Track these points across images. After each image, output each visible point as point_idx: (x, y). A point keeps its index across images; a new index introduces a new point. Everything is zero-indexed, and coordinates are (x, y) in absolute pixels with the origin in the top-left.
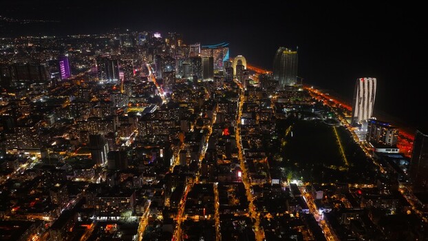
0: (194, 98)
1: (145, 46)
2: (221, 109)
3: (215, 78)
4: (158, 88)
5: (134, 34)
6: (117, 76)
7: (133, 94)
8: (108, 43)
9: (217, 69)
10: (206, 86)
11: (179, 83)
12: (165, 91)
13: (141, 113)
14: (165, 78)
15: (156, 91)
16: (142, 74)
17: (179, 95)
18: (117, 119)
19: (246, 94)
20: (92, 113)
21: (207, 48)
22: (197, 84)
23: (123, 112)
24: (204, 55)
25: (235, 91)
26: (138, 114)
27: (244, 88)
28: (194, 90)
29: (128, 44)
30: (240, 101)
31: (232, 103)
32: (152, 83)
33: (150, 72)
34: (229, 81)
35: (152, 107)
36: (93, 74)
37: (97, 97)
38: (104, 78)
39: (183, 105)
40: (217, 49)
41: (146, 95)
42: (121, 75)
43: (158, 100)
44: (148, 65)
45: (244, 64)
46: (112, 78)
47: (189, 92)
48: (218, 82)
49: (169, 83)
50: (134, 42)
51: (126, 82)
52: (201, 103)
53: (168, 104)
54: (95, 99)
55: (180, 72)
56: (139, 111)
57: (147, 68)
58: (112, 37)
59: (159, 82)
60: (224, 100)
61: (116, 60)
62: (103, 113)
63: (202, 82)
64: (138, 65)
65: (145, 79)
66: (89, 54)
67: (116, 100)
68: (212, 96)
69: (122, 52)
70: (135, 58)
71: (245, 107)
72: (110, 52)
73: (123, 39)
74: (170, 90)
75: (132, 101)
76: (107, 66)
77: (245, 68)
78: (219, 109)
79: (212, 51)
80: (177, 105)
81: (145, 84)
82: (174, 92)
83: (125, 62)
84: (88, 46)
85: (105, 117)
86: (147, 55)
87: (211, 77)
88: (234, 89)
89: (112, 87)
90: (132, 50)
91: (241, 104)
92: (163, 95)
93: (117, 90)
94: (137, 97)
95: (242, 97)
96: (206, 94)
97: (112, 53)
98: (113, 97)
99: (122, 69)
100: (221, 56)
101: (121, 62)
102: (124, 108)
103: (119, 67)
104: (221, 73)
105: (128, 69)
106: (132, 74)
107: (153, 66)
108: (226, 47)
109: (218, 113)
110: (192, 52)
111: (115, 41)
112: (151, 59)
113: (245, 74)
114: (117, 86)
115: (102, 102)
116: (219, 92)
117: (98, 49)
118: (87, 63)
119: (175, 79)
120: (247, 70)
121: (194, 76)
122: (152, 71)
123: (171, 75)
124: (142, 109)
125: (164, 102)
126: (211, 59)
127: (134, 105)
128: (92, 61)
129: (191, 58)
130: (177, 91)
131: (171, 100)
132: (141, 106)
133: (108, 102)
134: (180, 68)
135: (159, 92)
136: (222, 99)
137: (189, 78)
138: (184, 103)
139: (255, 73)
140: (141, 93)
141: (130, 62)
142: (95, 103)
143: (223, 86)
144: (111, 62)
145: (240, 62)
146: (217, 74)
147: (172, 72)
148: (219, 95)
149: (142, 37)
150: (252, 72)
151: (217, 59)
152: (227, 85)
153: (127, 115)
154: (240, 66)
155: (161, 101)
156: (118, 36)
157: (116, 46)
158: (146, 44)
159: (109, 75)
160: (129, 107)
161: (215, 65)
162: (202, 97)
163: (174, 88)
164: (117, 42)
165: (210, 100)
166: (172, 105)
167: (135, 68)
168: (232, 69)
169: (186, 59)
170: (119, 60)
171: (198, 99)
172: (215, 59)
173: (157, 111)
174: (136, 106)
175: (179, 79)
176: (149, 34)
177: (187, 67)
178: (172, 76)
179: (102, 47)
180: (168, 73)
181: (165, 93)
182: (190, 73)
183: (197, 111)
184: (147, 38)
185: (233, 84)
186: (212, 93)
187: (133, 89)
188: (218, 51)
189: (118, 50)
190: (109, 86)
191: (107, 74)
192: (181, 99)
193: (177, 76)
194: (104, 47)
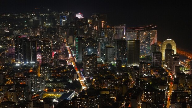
0: (116, 85)
1: (66, 26)
2: (147, 98)
3: (141, 63)
4: (78, 72)
5: (55, 14)
6: (35, 59)
7: (50, 78)
8: (27, 23)
9: (144, 53)
10: (131, 72)
11: (101, 68)
12: (85, 77)
13: (58, 99)
14: (85, 61)
15: (75, 75)
16: (61, 57)
17: (100, 81)
18: (32, 104)
19: (176, 82)
20: (6, 97)
21: (133, 30)
22: (120, 69)
23: (38, 98)
24: (128, 36)
25: (163, 78)
26: (55, 100)
27: (173, 76)
28: (117, 76)
29: (48, 25)
30: (168, 89)
31: (159, 91)
32: (71, 67)
33: (70, 55)
34: (157, 67)
35: (71, 93)
36: (10, 56)
37: (13, 80)
38: (21, 60)
39: (104, 93)
40: (144, 31)
41: (64, 80)
42: (39, 57)
43: (77, 85)
44: (68, 47)
45: (174, 48)
46: (29, 61)
47: (112, 78)
48: (144, 68)
49: (90, 68)
50: (54, 23)
51: (43, 65)
52: (125, 91)
53: (88, 90)
54: (10, 82)
55: (102, 55)
56: (56, 97)
57: (66, 51)
58: (32, 17)
59: (79, 66)
60: (151, 88)
61: (34, 41)
62: (17, 98)
63: (126, 68)
64: (57, 47)
65: (64, 62)
66: (7, 35)
67: (32, 84)
68: (137, 84)
69: (42, 33)
70: (54, 40)
71: (174, 96)
72: (28, 32)
73: (44, 19)
74: (91, 75)
75: (49, 85)
76: (24, 46)
77: (175, 53)
78: (145, 98)
79: (138, 34)
80: (98, 91)
81: (64, 67)
82: (94, 78)
83: (44, 44)
84: (7, 26)
85: (20, 102)
86: (67, 37)
87: (136, 62)
88: (162, 75)
89: (29, 70)
90: (51, 31)
91: (169, 93)
92: (83, 80)
93: (33, 73)
94: (55, 81)
95: (171, 85)
96: (130, 80)
97: (31, 34)
98: (28, 81)
99: (40, 51)
100: (149, 39)
101: (40, 44)
102: (39, 93)
103: (37, 48)
104: (148, 58)
105: (46, 52)
106: (51, 56)
107: (73, 48)
108: (154, 29)
109: (143, 103)
110: (116, 34)
111: (35, 21)
112: (71, 41)
113: (175, 59)
114: (34, 69)
115: (17, 85)
116: (146, 79)
117: (17, 29)
118: (4, 44)
119: (97, 63)
120: (177, 55)
121: (117, 61)
122: (72, 53)
123: (92, 58)
124: (59, 95)
125: (84, 87)
126: (138, 42)
127: (50, 91)
128: (10, 42)
129: (115, 40)
130: (98, 77)
131: (91, 86)
132: (58, 92)
133: (23, 86)
134: (103, 51)
135: (78, 77)
136: (149, 86)
137: (112, 63)
138: (106, 90)
139: (186, 58)
140: (58, 78)
141: (49, 43)
142: (10, 86)
143: (149, 73)
144: (29, 42)
145: (169, 46)
146: (143, 59)
147: (94, 55)
148: (144, 82)
149: (63, 18)
150: (183, 58)
151: (144, 42)
152: (154, 71)
153: (42, 101)
154: (169, 51)
155: (80, 87)
156: (38, 16)
157: (35, 26)
158: (67, 24)
159: (26, 57)
160: (45, 92)
161: (141, 48)
162: (126, 83)
163: (95, 72)
164: (36, 23)
165: (134, 88)
166: (91, 92)
167: (54, 50)
168: (161, 54)
169: (110, 42)
170: (38, 42)
171: (121, 86)
172: (141, 42)
173: (75, 98)
174: (52, 91)
175: (101, 63)
176: (70, 14)
177: (111, 51)
178: (93, 60)
179: (21, 28)
180: (89, 56)
181: (85, 79)
182: (113, 57)
183: (120, 99)
184: (68, 18)
185: (161, 70)
186: (137, 81)
187: (50, 73)
188: (145, 33)
189: (37, 31)
190: (25, 69)
191: (25, 56)
192: (102, 86)
193: (98, 60)
194: (23, 27)
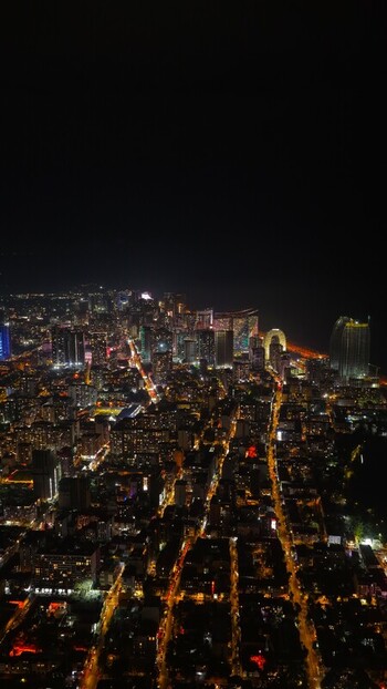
0: (200, 395)
1: (127, 311)
2: (245, 413)
3: (236, 364)
4: (145, 377)
5: (110, 293)
6: (82, 358)
7: (105, 386)
8: (70, 306)
9: (239, 350)
10: (221, 377)
11: (178, 371)
12: (155, 383)
13: (116, 417)
14: (156, 362)
15: (141, 382)
16: (121, 356)
17: (176, 389)
18: (78, 425)
19: (286, 390)
20: (39, 415)
21: (223, 317)
22: (206, 373)
23: (87, 415)
24: (218, 326)
25: (268, 386)
26: (111, 419)
27: (281, 382)
28: (201, 383)
29: (100, 309)
30: (275, 401)
31: (262, 404)
32: (135, 370)
33: (133, 353)
34: (259, 369)
35: (134, 408)
36: (45, 354)
37: (49, 390)
38: (62, 361)
39: (183, 407)
40: (239, 318)
41: (125, 389)
42: (88, 356)
43: (143, 397)
44: (129, 341)
45: (283, 342)
46: (74, 361)
47: (194, 386)
48: (240, 371)
49: (162, 371)
50: (110, 306)
51: (94, 367)
52: (212, 404)
53: (159, 403)
54: (45, 393)
55: (179, 353)
56: (113, 414)
57: (128, 346)
58: (77, 298)
59: (147, 368)
60: (249, 400)
61: (81, 333)
62: (56, 416)
63: (214, 371)
64: (115, 341)
65: (125, 363)
66: (41, 324)
67: (78, 395)
68: (230, 394)
69: (91, 321)
70: (109, 331)
71: (283, 411)
72: (72, 320)
73: (94, 301)
74: (163, 381)
75: (103, 397)
76: (66, 341)
77: (284, 349)
78: (241, 414)
79: (231, 322)
80: (174, 405)
81: (125, 371)
82: (168, 385)
83: (95, 337)
84: (40, 311)
85: (59, 422)
86: (129, 326)
87: (229, 361)
88: (267, 381)
89: (74, 375)
90: (104, 317)
91: (276, 408)
92: (152, 389)
93: (80, 380)
94: (111, 391)
95: (279, 395)
96: (218, 388)
97: (76, 323)
98: (73, 391)
99: (89, 348)
100: (246, 329)
101: (89, 337)
102: (89, 408)
103: (86, 343)
104: (245, 356)
105: (99, 348)
106: (105, 355)
107: (138, 343)
108: (254, 315)
109: (239, 421)
110: (199, 323)
111: (81, 304)
112: (134, 332)
113: (285, 358)
114: (81, 374)
115: (56, 397)
116: (242, 387)
117: (55, 315)
118: (36, 337)
119: (172, 364)
120: (288, 351)
121: (201, 361)
122: (135, 350)
123: (165, 357)
124: (118, 411)
125: (154, 400)
126: (230, 333)
127: (105, 405)
128: (44, 334)
129: (198, 331)
130: (175, 384)
131: (164, 397)
132: (115, 406)
133: (65, 398)
134: (180, 347)
135: (145, 384)
136: (246, 397)
137: (194, 363)
138: (185, 403)
139: (300, 357)
140: (116, 386)
141: (102, 336)
142: (45, 399)
143: (248, 377)
144: (73, 335)
145: (276, 338)
146: (238, 358)
147: (168, 353)
148: (240, 391)
149: (123, 299)
150: (296, 356)
151: (239, 334)
152: (255, 375)
153: (93, 420)
154: (275, 345)
155: (148, 398)
156: (85, 296)
157: (82, 311)
158: (128, 309)
159: (69, 356)
160: (97, 407)
161: (236, 342)
162: (214, 394)
163: (169, 378)
164: (84, 306)
165: (226, 398)
166: (165, 405)
167: (110, 346)
168: (264, 350)
169: (191, 333)
170: (87, 334)
171: (207, 396)
172: (236, 334)
173: (141, 414)
174: (108, 406)
175: (178, 364)
176: (133, 294)
177: (192, 346)
178: (167, 360)
179: (61, 313)
180: (161, 354)
181: (155, 387)
182: (195, 356)
183: (206, 415)
184: (131, 300)
185: (265, 374)
186: (230, 389)
187: (104, 379)
188: (240, 321)
189: (85, 318)
190: (67, 373)
191: (66, 355)
192: (180, 397)
193: (175, 360)
194: (65, 312)
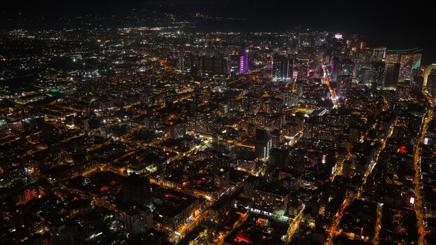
0: (369, 107)
1: (324, 46)
2: (401, 122)
3: (399, 87)
4: (331, 91)
5: (314, 34)
6: (291, 75)
7: (304, 94)
8: (287, 42)
9: (403, 77)
10: (386, 96)
11: (355, 89)
12: (338, 96)
13: (309, 114)
14: (339, 81)
15: (328, 94)
16: (316, 76)
17: (352, 101)
18: (284, 117)
20: (261, 108)
21: (394, 53)
22: (375, 92)
23: (291, 112)
24: (388, 59)
25: (422, 105)
26: (306, 115)
28: (371, 98)
29: (306, 44)
30: (426, 116)
31: (416, 118)
32: (325, 86)
33: (325, 74)
34: (417, 92)
35: (322, 110)
36: (268, 71)
37: (269, 94)
38: (278, 76)
39: (355, 113)
40: (407, 54)
41: (317, 97)
42: (295, 74)
43: (328, 104)
44: (323, 66)
46: (286, 77)
47: (365, 100)
48: (401, 92)
49: (344, 88)
50: (312, 42)
51: (298, 82)
52: (377, 113)
53: (339, 109)
54: (266, 95)
55: (357, 77)
56: (307, 112)
57: (322, 70)
58: (292, 36)
59: (333, 85)
60: (405, 113)
61: (292, 59)
62: (272, 110)
63: (382, 91)
64: (313, 65)
65: (319, 80)
66: (268, 52)
67: (286, 98)
68: (391, 107)
69: (299, 52)
70: (311, 59)
71: (432, 124)
72: (287, 50)
73: (303, 39)
74: (343, 95)
75: (302, 101)
76: (282, 64)
78: (398, 123)
79: (399, 57)
80: (349, 111)
81: (318, 86)
82: (347, 97)
83: (301, 62)
84: (267, 43)
85: (273, 114)
86: (324, 56)
87: (394, 85)
88: (421, 102)
89: (285, 85)
90: (310, 51)
91: (427, 120)
92: (335, 99)
93: (288, 89)
94: (308, 98)
95: (431, 112)
96: (384, 104)
97: (289, 52)
98: (283, 96)
99: (296, 69)
100: (411, 63)
101: (297, 62)
102: (292, 107)
103: (294, 66)
104: (407, 82)
105: (302, 69)
106: (306, 74)
107: (329, 68)
108: (418, 53)
109: (395, 127)
110: (375, 56)
112: (327, 61)
114: (289, 85)
115: (273, 98)
116: (402, 104)
117: (276, 47)
118: (264, 60)
119: (351, 84)
121: (372, 83)
122: (327, 73)
123: (347, 79)
124: (311, 111)
125: (335, 106)
126: (398, 65)
127: (303, 106)
128: (269, 59)
129: (373, 62)
130: (351, 97)
131: (343, 106)
132: (310, 108)
133: (278, 99)
134: (358, 73)
135: (330, 96)
136: (404, 111)
137: (367, 84)
138: (357, 110)
140: (311, 95)
141: (306, 62)
142: (266, 99)
143: (407, 97)
144: (287, 60)
146: (401, 83)
147: (349, 76)
148: (400, 106)
149: (322, 38)
151: (405, 66)
152: (412, 97)
153: (294, 115)
155: (332, 105)
156: (297, 35)
157: (294, 45)
158: (325, 44)
159: (283, 73)
160: (297, 107)
161: (401, 72)
162: (379, 106)
163: (348, 93)
164: (295, 42)
165: (388, 111)
166: (343, 111)
167: (310, 68)
168: (423, 79)
169: (367, 63)
170: (296, 60)
171: (374, 108)
172: (402, 66)
173: (326, 115)
174: (305, 107)
175: (355, 84)
176: (329, 34)
177: (367, 73)
178: (348, 80)
179: (280, 46)
180: (344, 76)
181: (337, 98)
182: (369, 79)
183: (371, 121)
184: (327, 38)
185: (421, 96)
186: (392, 105)
187: (304, 90)
188: (407, 57)
189: (295, 49)
190: (281, 84)
191: (282, 72)
192: (354, 106)
193: (353, 81)
194: (283, 45)
